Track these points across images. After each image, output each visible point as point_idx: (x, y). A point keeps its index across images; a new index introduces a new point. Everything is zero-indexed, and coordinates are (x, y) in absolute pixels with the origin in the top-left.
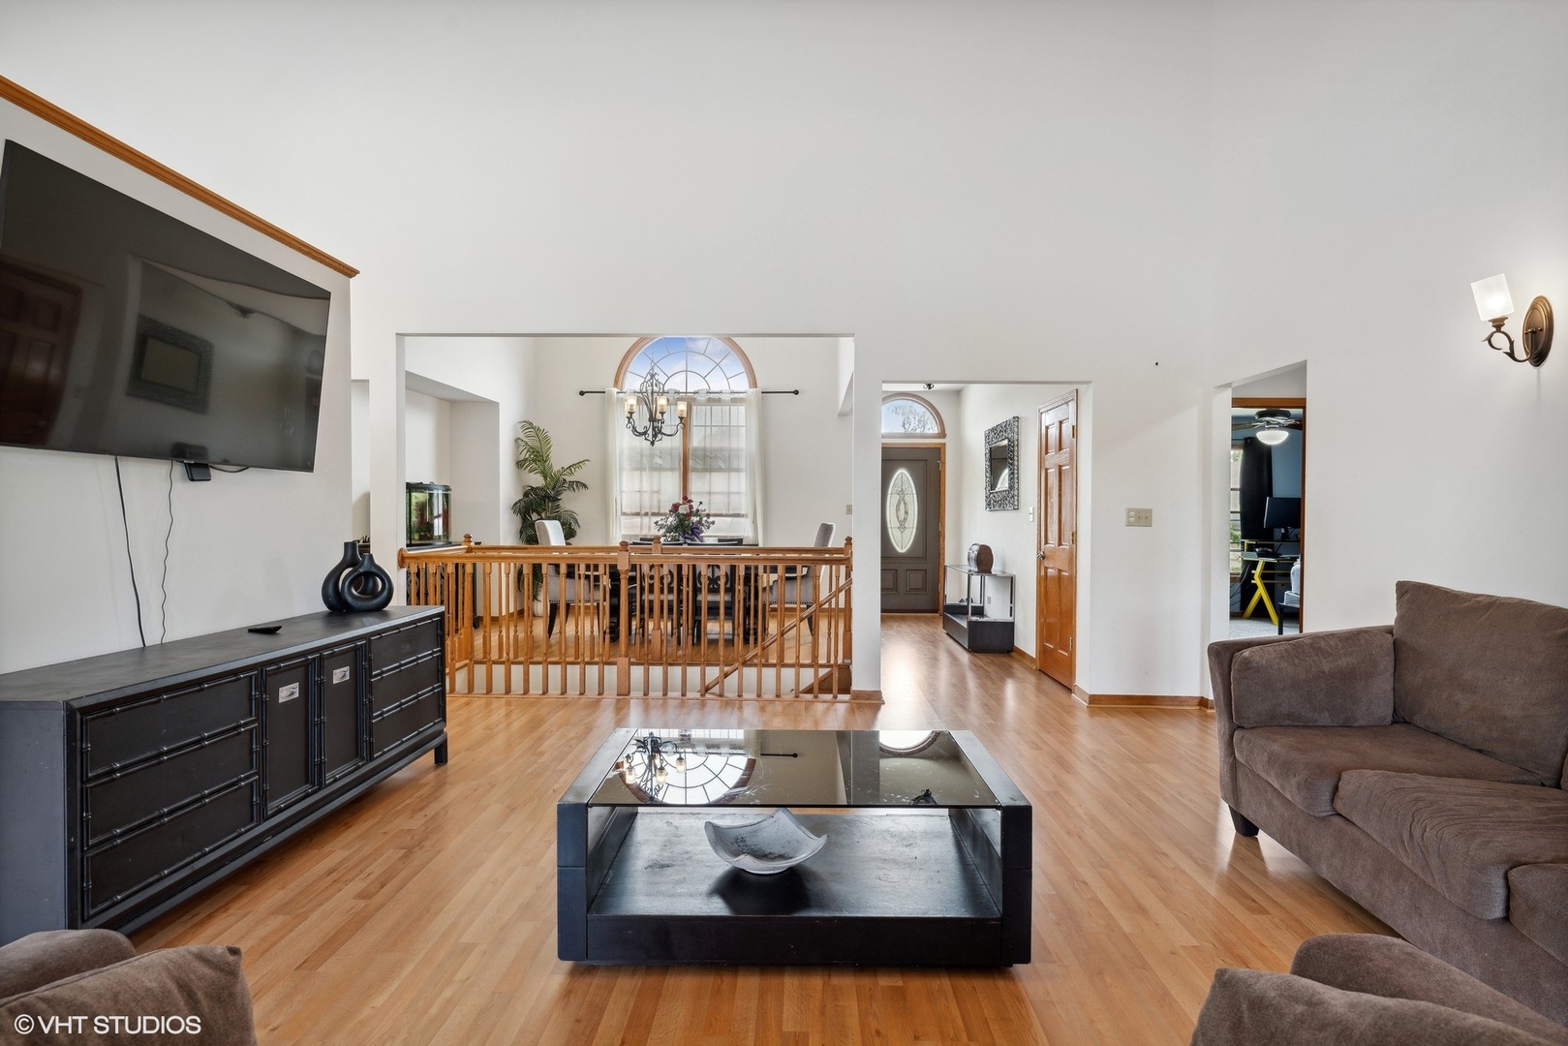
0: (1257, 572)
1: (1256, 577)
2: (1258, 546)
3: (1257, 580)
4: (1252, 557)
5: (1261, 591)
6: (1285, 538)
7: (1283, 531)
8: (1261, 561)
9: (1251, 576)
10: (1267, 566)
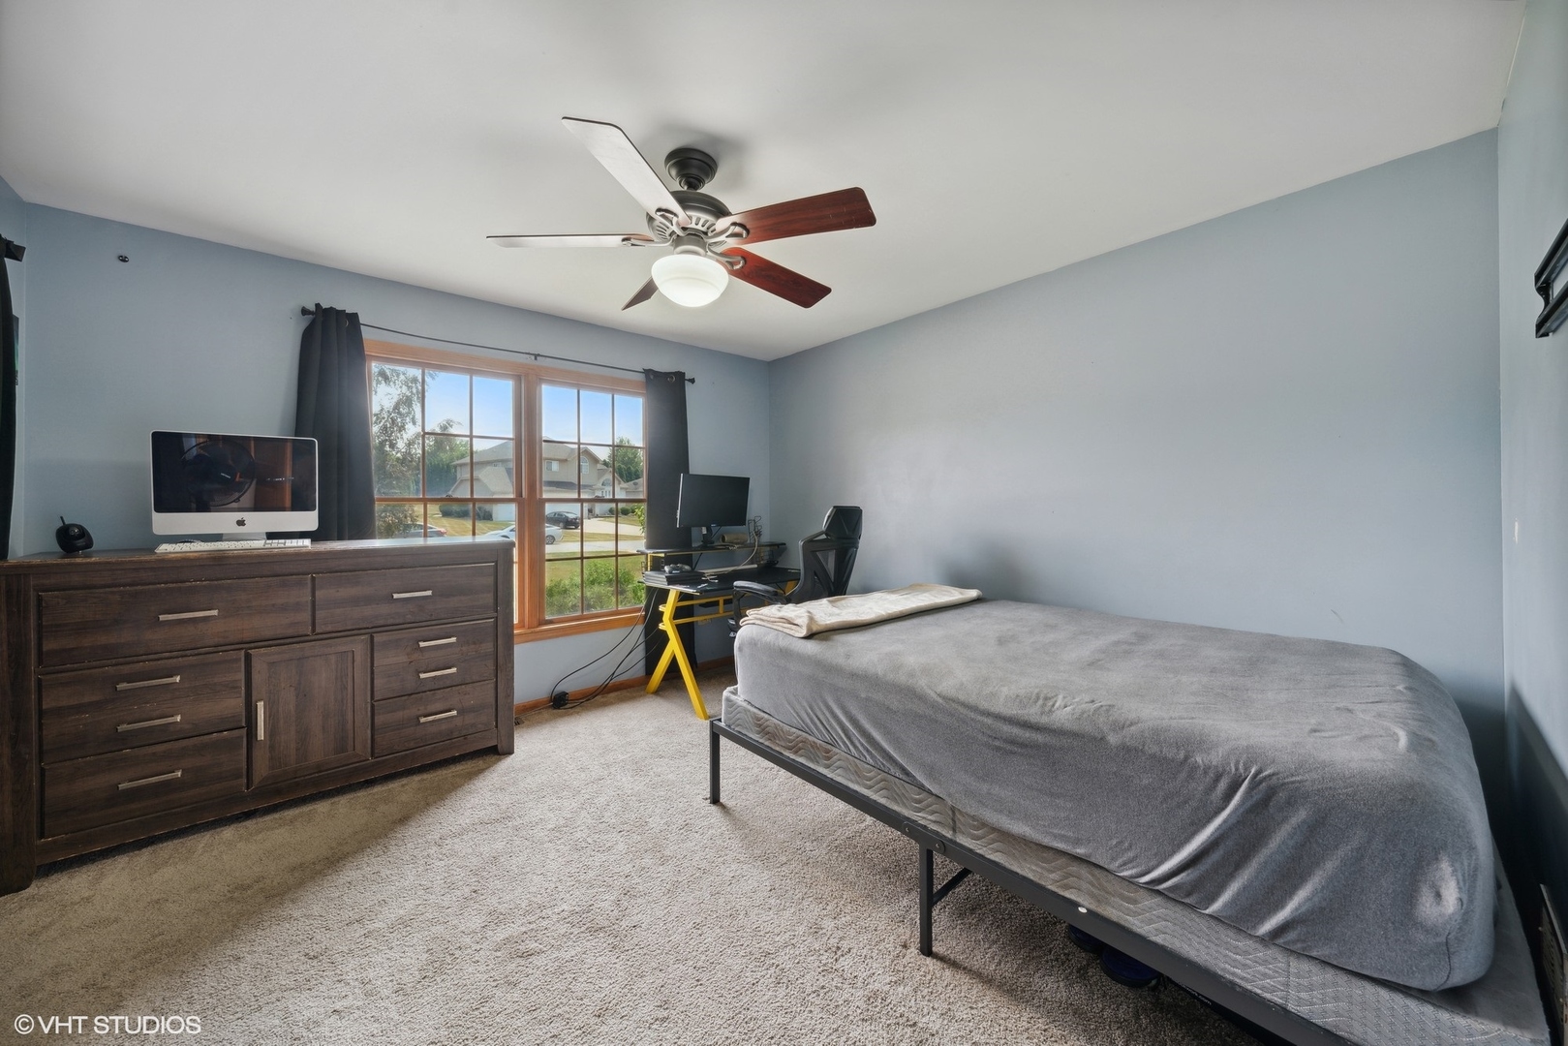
0: (667, 609)
1: (666, 618)
2: (668, 560)
3: (667, 625)
4: (659, 581)
5: (674, 647)
6: (707, 544)
7: (704, 531)
8: (674, 591)
9: (659, 616)
10: (683, 596)
